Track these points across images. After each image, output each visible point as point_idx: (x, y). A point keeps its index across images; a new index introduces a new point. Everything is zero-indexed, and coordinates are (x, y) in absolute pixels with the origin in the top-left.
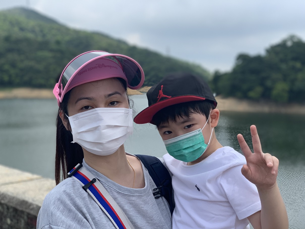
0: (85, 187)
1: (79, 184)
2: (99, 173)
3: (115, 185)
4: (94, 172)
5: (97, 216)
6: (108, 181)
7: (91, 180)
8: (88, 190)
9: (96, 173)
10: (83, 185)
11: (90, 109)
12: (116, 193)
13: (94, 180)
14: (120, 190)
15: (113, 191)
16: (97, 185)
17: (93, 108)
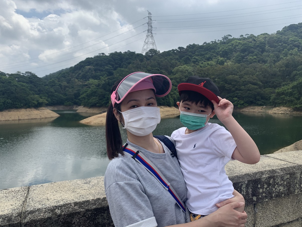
0: (134, 157)
1: (130, 156)
2: (140, 147)
3: (150, 153)
4: (137, 147)
5: (144, 174)
6: (146, 152)
7: (136, 152)
8: (136, 159)
9: (138, 147)
10: (132, 156)
11: (136, 107)
12: (152, 158)
13: (138, 152)
14: (154, 156)
15: (150, 157)
16: (140, 154)
17: (138, 107)
